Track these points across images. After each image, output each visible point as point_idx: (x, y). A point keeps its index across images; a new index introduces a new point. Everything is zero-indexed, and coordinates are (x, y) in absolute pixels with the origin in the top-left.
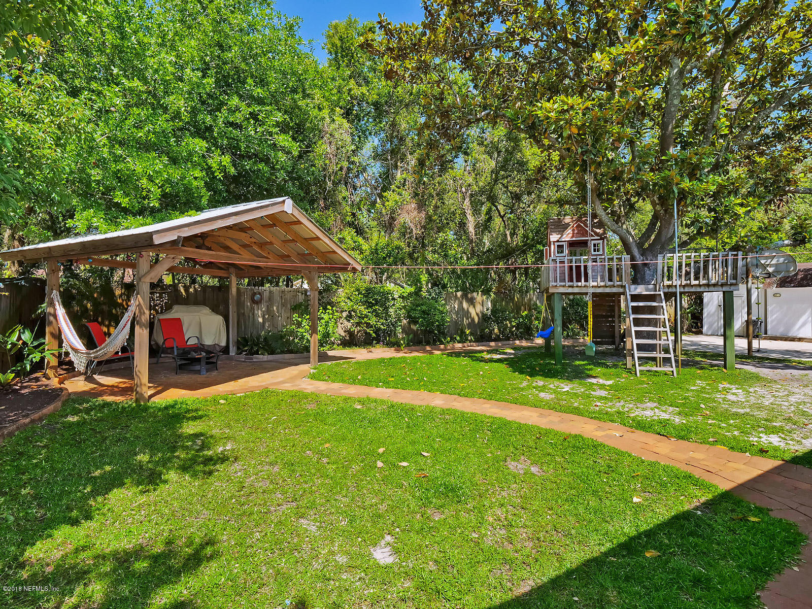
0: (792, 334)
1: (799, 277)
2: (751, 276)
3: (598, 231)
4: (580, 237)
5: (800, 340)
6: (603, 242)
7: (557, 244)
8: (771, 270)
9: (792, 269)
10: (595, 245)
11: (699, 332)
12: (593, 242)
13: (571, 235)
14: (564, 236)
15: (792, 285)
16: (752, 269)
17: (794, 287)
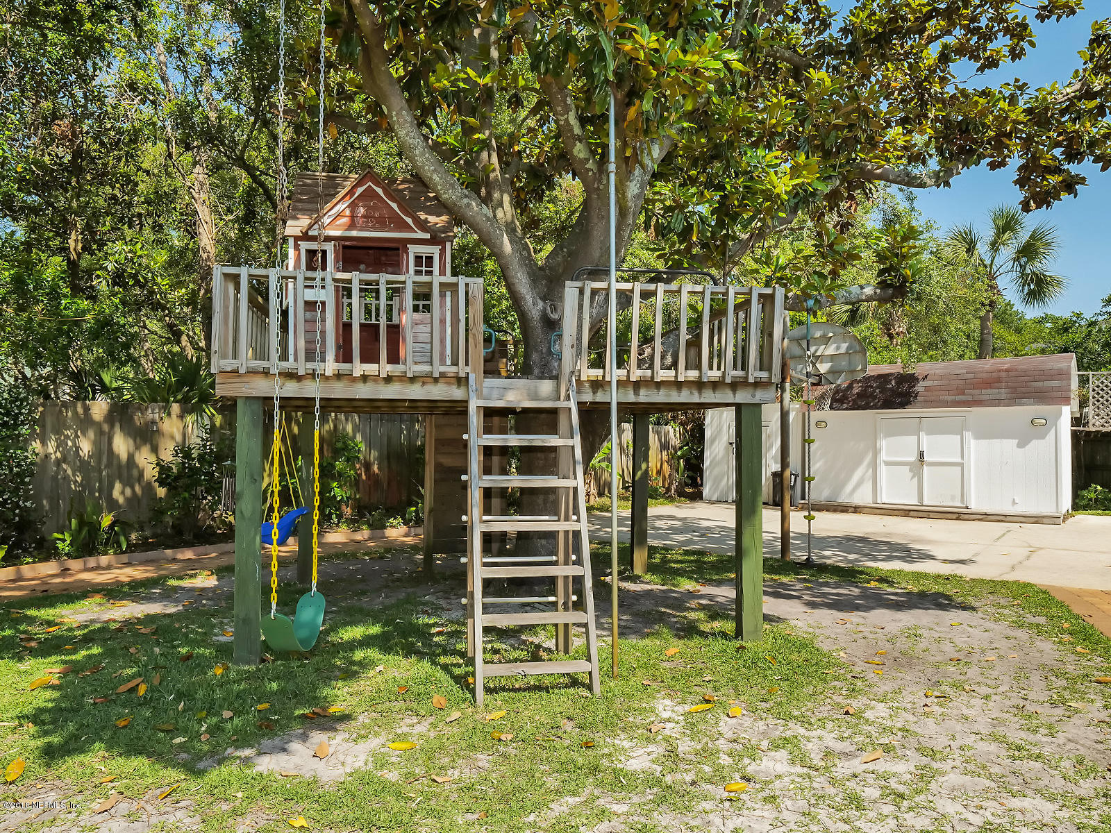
0: (843, 499)
1: (855, 391)
2: (788, 380)
3: (432, 219)
4: (373, 228)
5: (857, 509)
6: (443, 251)
7: (305, 245)
8: (823, 368)
9: (860, 368)
10: (418, 259)
11: (697, 496)
12: (413, 249)
13: (344, 220)
14: (326, 220)
15: (845, 406)
16: (791, 364)
17: (846, 409)
